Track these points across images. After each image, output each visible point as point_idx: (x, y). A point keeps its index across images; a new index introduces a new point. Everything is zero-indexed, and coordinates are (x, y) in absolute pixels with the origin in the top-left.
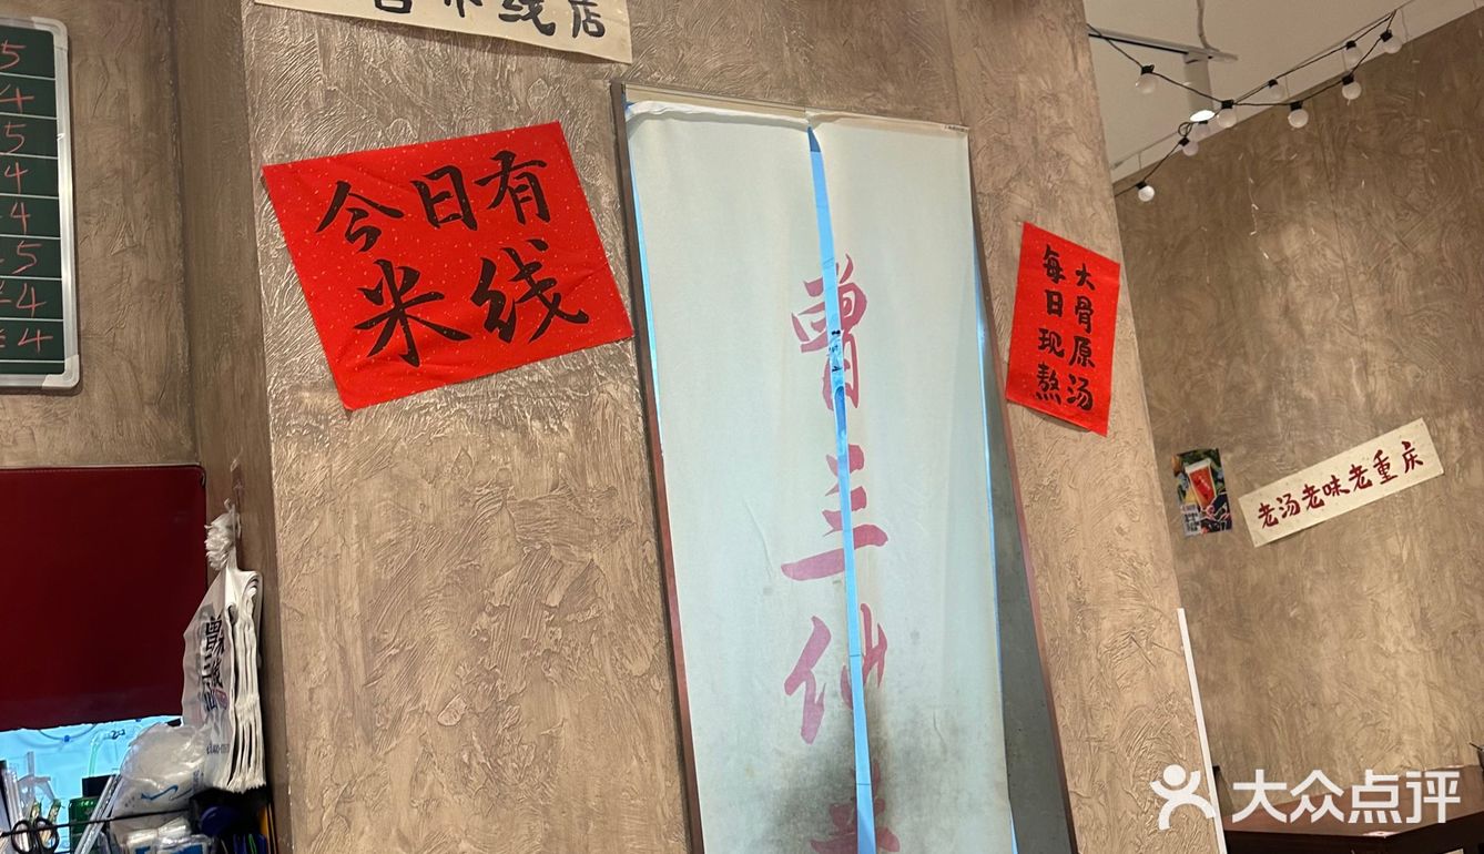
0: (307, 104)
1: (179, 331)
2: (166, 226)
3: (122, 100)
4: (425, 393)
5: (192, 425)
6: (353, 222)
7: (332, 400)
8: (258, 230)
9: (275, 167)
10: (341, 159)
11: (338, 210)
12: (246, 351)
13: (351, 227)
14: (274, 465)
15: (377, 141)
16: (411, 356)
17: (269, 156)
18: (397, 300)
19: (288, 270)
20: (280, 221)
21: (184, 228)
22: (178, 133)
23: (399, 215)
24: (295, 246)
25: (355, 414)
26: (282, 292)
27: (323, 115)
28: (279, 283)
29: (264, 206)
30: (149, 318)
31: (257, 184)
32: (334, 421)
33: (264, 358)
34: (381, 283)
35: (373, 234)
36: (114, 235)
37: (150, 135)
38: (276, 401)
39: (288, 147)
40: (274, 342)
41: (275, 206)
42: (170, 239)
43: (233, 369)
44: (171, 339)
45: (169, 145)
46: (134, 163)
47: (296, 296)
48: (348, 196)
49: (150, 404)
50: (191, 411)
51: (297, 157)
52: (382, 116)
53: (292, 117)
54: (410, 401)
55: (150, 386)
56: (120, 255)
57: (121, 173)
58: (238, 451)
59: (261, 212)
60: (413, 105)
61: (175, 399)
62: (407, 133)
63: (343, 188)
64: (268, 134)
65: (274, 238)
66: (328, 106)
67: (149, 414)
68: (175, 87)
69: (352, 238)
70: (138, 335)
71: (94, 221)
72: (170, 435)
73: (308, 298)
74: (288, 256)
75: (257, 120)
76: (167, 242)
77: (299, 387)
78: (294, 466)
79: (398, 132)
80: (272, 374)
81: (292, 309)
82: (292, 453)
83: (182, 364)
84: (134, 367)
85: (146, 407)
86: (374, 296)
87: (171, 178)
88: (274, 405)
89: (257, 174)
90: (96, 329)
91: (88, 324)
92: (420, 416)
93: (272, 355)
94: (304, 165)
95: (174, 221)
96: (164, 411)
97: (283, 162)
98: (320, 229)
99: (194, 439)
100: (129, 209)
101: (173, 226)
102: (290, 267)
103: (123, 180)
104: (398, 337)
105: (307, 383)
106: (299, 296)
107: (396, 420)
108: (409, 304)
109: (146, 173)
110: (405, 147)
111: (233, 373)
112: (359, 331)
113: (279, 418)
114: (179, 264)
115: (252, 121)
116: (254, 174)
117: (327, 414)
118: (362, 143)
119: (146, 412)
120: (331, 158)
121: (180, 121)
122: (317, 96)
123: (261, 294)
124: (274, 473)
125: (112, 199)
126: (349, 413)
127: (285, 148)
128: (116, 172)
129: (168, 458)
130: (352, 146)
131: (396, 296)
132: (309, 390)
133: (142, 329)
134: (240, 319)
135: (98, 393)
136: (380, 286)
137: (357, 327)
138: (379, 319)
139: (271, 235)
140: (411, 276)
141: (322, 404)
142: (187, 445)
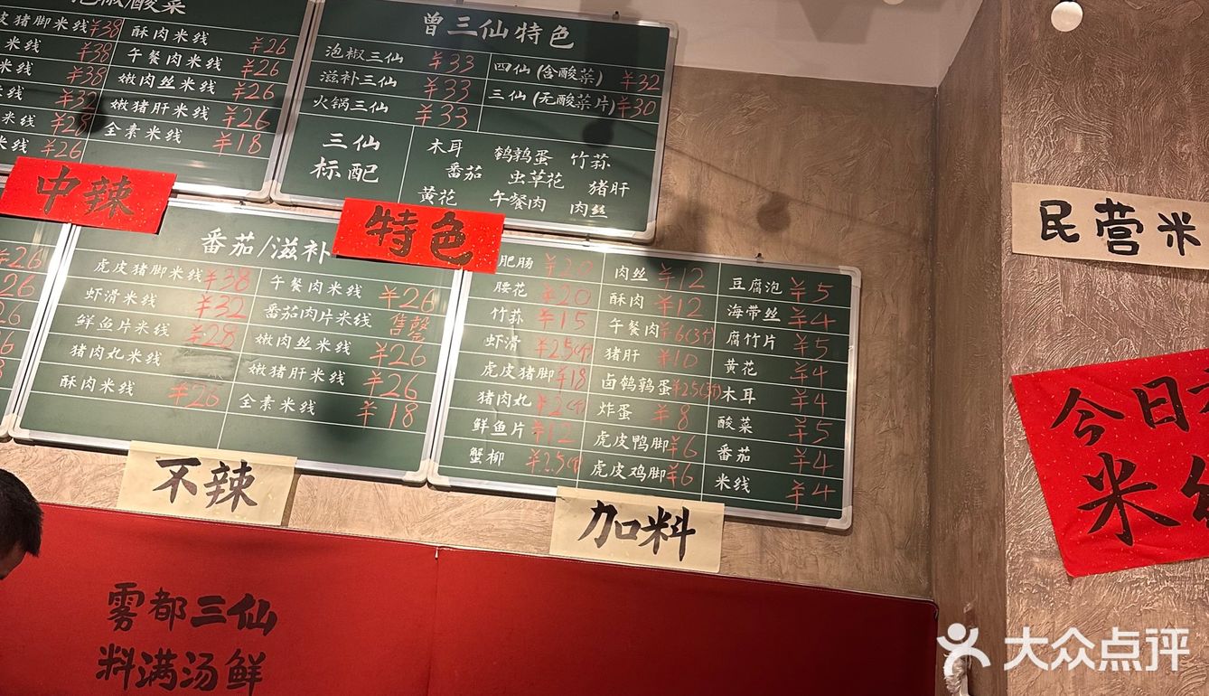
0: (1049, 328)
1: (923, 495)
2: (919, 415)
3: (894, 321)
4: (1137, 569)
5: (928, 570)
6: (1081, 421)
7: (1056, 567)
8: (1005, 425)
9: (1020, 377)
10: (1075, 371)
11: (1070, 410)
12: (987, 518)
13: (1079, 426)
14: (1008, 615)
15: (1105, 356)
16: (1126, 537)
17: (1017, 368)
18: (1115, 488)
19: (1027, 458)
20: (1022, 419)
21: (931, 416)
22: (932, 344)
23: (1119, 416)
24: (1034, 440)
25: (1075, 580)
26: (1021, 475)
27: (1061, 336)
28: (1019, 468)
29: (1010, 406)
30: (902, 483)
31: (1006, 389)
32: (1058, 585)
33: (1004, 526)
34: (1102, 471)
35: (1097, 431)
36: (881, 420)
37: (911, 346)
38: (1012, 563)
39: (1032, 361)
40: (1013, 514)
41: (1020, 406)
42: (921, 424)
43: (972, 531)
44: (917, 500)
45: (925, 354)
46: (899, 367)
47: (1033, 478)
48: (1079, 401)
49: (899, 548)
50: (929, 558)
51: (1039, 369)
52: (1110, 337)
53: (1036, 338)
54: (1123, 575)
55: (900, 534)
56: (885, 434)
57: (890, 374)
58: (973, 597)
59: (1008, 411)
60: (1135, 327)
61: (917, 547)
62: (1131, 350)
63: (1074, 395)
64: (1017, 351)
65: (1017, 432)
66: (1065, 330)
67: (898, 556)
68: (932, 313)
69: (1079, 434)
70: (893, 495)
71: (868, 408)
72: (912, 575)
73: (1042, 481)
74: (1028, 447)
75: (1009, 341)
76: (919, 426)
77: (1031, 553)
78: (1024, 618)
79: (1122, 349)
80: (1011, 540)
81: (1028, 489)
82: (1023, 608)
83: (924, 520)
84: (889, 519)
85: (896, 550)
86: (1096, 482)
87: (924, 378)
88: (1011, 565)
89: (1007, 381)
90: (864, 488)
91: (859, 483)
92: (1131, 590)
93: (1011, 524)
94: (1044, 375)
95: (925, 411)
96: (910, 556)
97: (1028, 372)
98: (1054, 426)
99: (930, 580)
100: (893, 401)
101: (923, 414)
102: (1029, 456)
103: (891, 378)
104: (1115, 519)
105: (1037, 550)
106: (1034, 479)
107: (1110, 591)
108: (1126, 491)
109: (907, 374)
110: (1128, 361)
111: (972, 534)
112: (1082, 511)
113: (1014, 577)
114: (926, 443)
115: (1004, 341)
116: (1004, 381)
117: (1053, 579)
118: (1091, 358)
119: (896, 555)
120: (1065, 369)
121: (934, 337)
122: (1057, 321)
123: (1004, 475)
124: (1008, 621)
125: (882, 393)
126: (1070, 579)
127: (1029, 362)
128: (886, 373)
129: (910, 592)
130: (1083, 360)
131: (1115, 483)
132: (1037, 556)
133: (897, 490)
134: (982, 492)
135: (863, 536)
136: (1101, 475)
137: (1080, 508)
138: (1099, 502)
139: (1015, 429)
140: (1128, 469)
141: (1049, 569)
142: (925, 584)
